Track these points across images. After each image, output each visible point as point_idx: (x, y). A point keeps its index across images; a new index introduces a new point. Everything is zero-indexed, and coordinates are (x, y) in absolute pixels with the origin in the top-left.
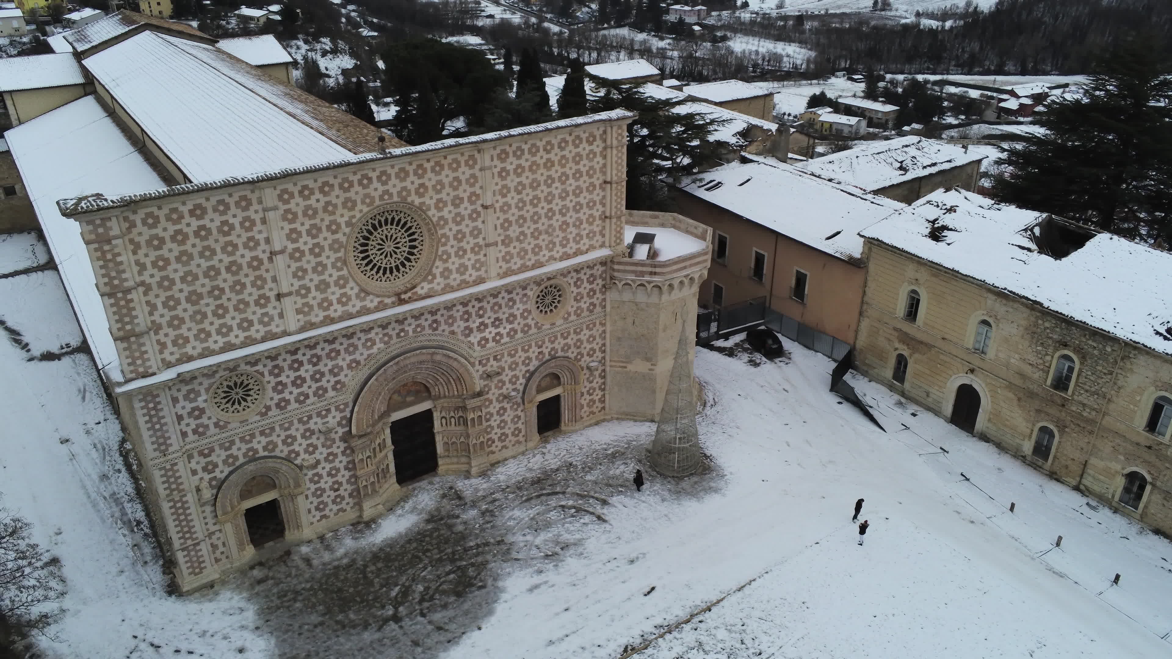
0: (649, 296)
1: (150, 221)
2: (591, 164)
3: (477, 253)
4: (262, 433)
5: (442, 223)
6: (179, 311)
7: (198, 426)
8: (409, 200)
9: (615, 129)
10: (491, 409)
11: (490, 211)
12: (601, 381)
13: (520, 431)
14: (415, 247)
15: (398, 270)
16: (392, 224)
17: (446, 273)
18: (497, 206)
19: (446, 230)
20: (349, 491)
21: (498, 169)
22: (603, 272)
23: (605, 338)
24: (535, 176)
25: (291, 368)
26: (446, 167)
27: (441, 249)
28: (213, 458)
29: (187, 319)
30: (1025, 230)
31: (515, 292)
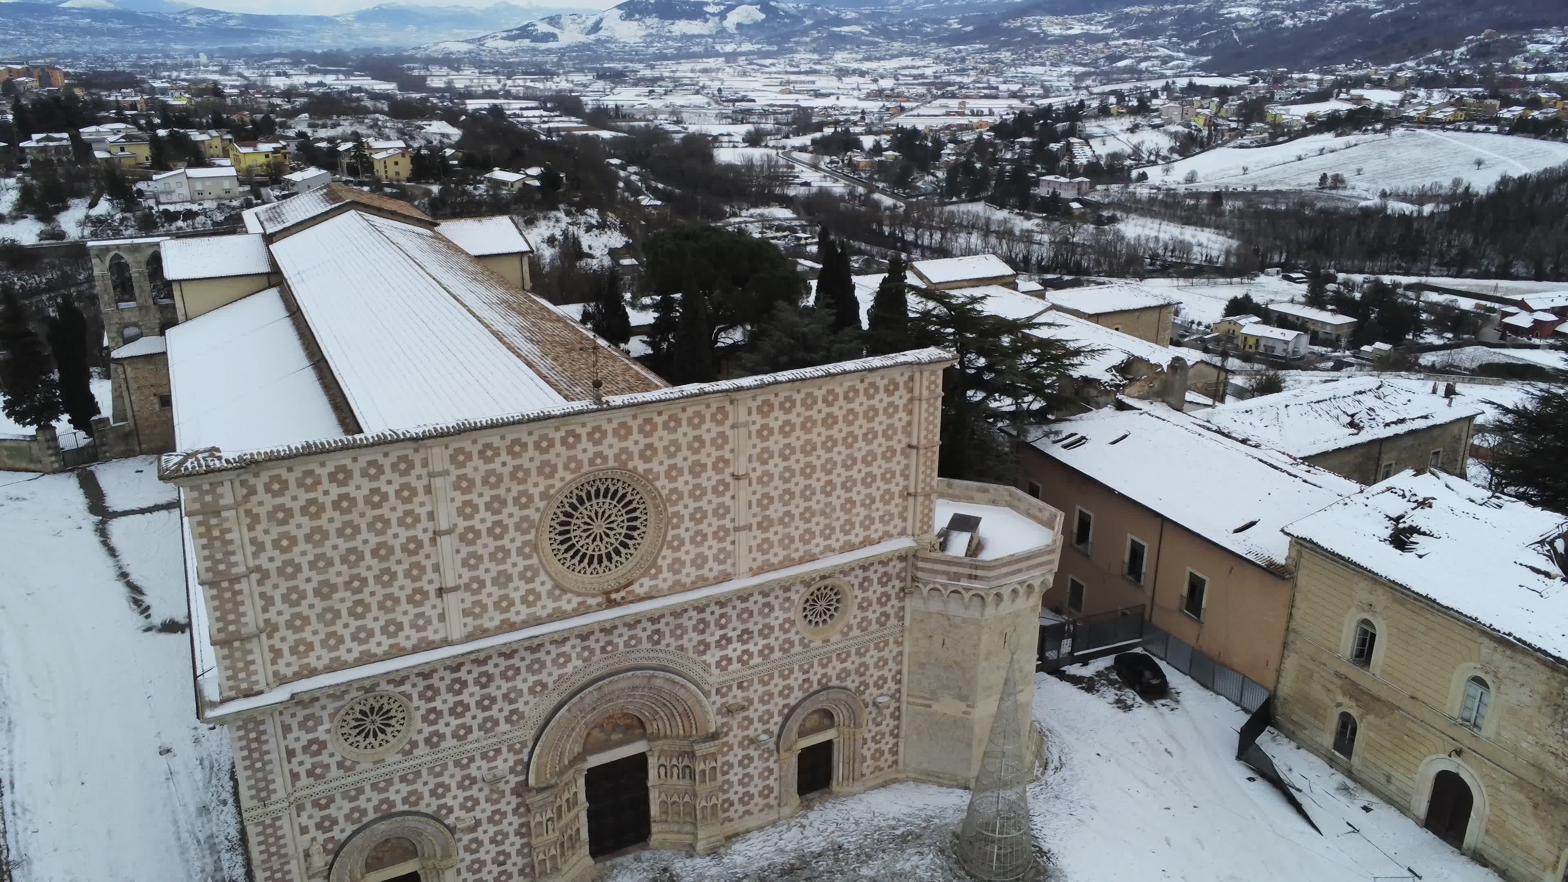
0: (966, 608)
1: (276, 487)
2: (890, 421)
3: (722, 540)
4: (403, 779)
5: (674, 497)
6: (304, 608)
7: (314, 766)
8: (630, 465)
9: (926, 374)
10: (731, 758)
11: (744, 483)
12: (892, 723)
13: (771, 790)
14: (635, 528)
15: (610, 559)
16: (605, 496)
17: (676, 566)
18: (753, 476)
19: (680, 508)
20: (520, 866)
21: (758, 426)
22: (901, 570)
23: (901, 662)
24: (809, 436)
25: (450, 689)
26: (684, 423)
27: (671, 533)
28: (332, 811)
29: (313, 619)
30: (1542, 543)
31: (773, 595)
